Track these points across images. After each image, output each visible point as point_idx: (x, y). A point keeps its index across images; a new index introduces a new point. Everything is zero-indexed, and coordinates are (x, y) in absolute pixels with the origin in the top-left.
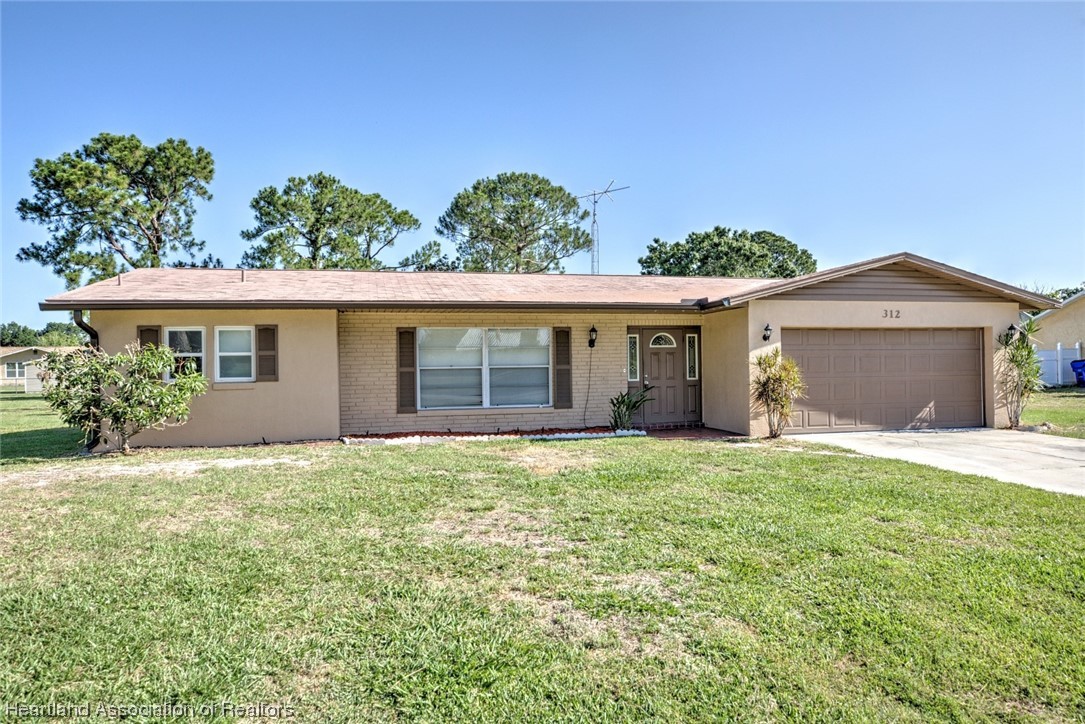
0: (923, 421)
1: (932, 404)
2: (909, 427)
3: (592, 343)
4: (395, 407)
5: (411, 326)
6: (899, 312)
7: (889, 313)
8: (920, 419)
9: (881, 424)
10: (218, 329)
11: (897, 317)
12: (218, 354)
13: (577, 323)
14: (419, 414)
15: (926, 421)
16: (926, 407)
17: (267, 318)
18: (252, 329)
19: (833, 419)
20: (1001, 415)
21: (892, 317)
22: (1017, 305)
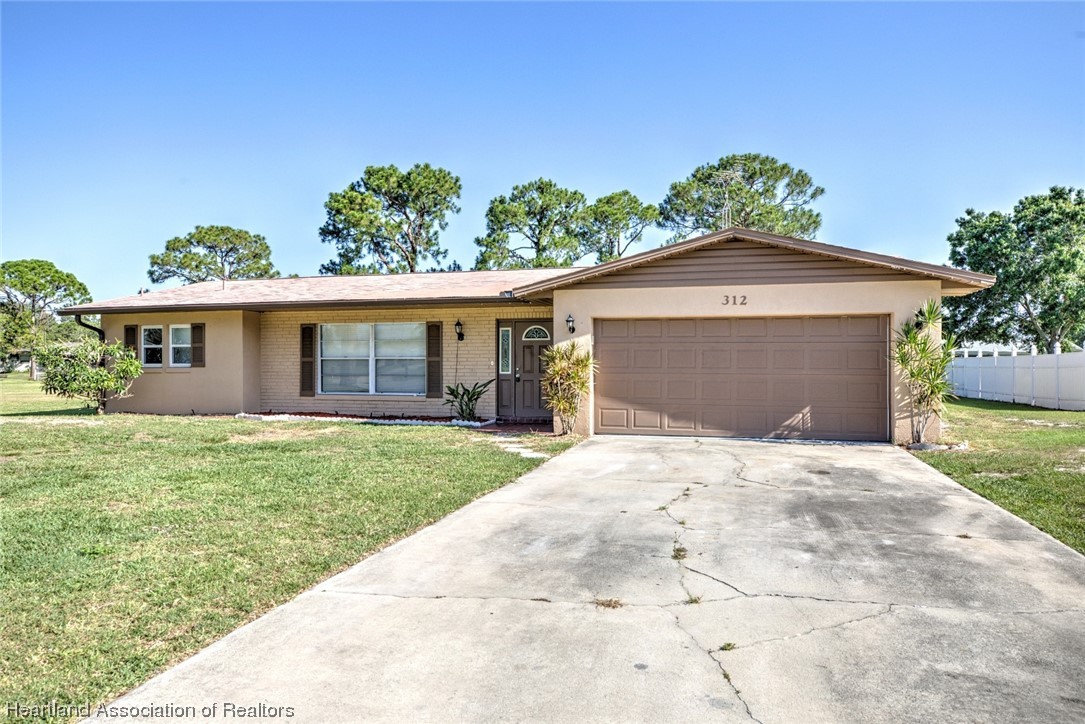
0: (793, 429)
1: (807, 409)
2: (772, 435)
3: (461, 336)
4: (298, 391)
5: (312, 322)
6: (745, 298)
7: (731, 300)
8: (788, 426)
9: (730, 430)
10: (172, 327)
11: (742, 304)
12: (171, 346)
13: (446, 316)
14: (316, 397)
15: (798, 430)
16: (799, 412)
17: (198, 318)
18: (188, 326)
19: (666, 421)
20: (902, 428)
21: (735, 303)
22: (939, 282)
